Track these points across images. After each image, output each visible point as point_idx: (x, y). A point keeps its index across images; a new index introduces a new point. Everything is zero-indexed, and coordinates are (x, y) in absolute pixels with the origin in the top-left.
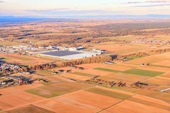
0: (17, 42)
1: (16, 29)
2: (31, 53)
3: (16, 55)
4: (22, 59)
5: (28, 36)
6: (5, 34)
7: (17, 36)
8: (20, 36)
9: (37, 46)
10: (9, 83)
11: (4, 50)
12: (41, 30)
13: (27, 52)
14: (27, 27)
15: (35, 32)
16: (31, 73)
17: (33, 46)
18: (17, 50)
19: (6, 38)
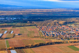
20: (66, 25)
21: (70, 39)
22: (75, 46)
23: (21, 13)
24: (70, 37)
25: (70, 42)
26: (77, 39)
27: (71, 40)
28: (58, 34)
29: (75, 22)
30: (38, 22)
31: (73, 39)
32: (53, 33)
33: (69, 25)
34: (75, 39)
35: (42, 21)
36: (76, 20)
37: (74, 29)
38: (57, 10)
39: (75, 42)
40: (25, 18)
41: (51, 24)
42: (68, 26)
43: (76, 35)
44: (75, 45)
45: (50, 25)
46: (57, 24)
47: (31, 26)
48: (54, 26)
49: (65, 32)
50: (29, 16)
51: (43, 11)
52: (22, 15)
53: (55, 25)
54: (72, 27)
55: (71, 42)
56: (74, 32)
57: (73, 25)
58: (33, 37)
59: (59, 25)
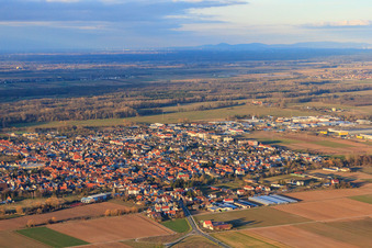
0: (299, 109)
1: (285, 76)
2: (340, 132)
3: (306, 136)
4: (322, 145)
5: (323, 95)
6: (262, 90)
7: (294, 96)
8: (301, 95)
9: (353, 119)
10: (312, 184)
11: (273, 125)
12: (353, 80)
13: (330, 130)
14: (311, 73)
15: (338, 86)
16: (353, 170)
17: (343, 119)
18: (305, 126)
19: (268, 99)
21: (25, 195)
22: (49, 226)
24: (24, 186)
25: (24, 210)
26: (58, 193)
27: (28, 203)
29: (39, 119)
31: (39, 197)
33: (13, 135)
34: (47, 194)
36: (42, 111)
37: (38, 152)
39: (48, 211)
42: (6, 138)
43: (48, 178)
44: (51, 222)
54: (28, 142)
55: (33, 211)
56: (39, 166)
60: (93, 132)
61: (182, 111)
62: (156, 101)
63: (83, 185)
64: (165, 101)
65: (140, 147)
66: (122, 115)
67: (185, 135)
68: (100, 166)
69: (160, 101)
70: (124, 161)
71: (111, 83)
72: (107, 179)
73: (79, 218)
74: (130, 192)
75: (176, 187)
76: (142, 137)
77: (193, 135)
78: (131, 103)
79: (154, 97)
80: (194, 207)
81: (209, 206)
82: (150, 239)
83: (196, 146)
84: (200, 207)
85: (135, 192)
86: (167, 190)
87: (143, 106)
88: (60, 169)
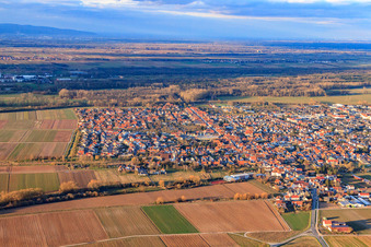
20: (202, 106)
22: (177, 205)
23: (71, 57)
24: (184, 159)
25: (166, 183)
26: (207, 169)
27: (178, 177)
28: (144, 146)
29: (243, 94)
30: (102, 91)
31: (190, 170)
32: (126, 143)
33: (213, 106)
34: (198, 169)
35: (118, 90)
37: (221, 124)
38: (208, 46)
39: (187, 186)
40: (68, 76)
41: (144, 101)
42: (205, 110)
43: (212, 151)
44: (180, 201)
45: (139, 105)
46: (170, 99)
47: (61, 110)
48: (153, 111)
49: (178, 136)
50: (89, 68)
51: (158, 49)
52: (65, 65)
53: (158, 103)
54: (221, 113)
55: (172, 185)
56: (212, 138)
57: (226, 107)
58: (28, 161)
59: (177, 104)
60: (278, 108)
61: (367, 93)
62: (347, 84)
63: (235, 162)
64: (356, 84)
65: (310, 126)
66: (313, 94)
67: (358, 117)
68: (263, 143)
69: (352, 84)
70: (287, 139)
71: (320, 66)
72: (261, 158)
73: (208, 199)
74: (273, 174)
75: (320, 172)
76: (317, 116)
77: (364, 117)
78: (325, 84)
79: (349, 79)
80: (326, 199)
81: (341, 199)
82: (259, 235)
83: (361, 129)
84: (331, 200)
85: (278, 174)
86: (310, 175)
87: (334, 87)
88: (227, 143)
